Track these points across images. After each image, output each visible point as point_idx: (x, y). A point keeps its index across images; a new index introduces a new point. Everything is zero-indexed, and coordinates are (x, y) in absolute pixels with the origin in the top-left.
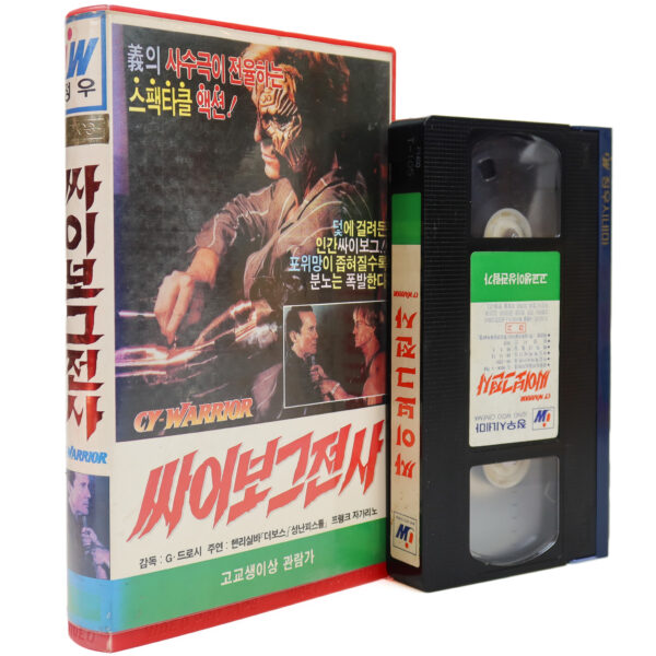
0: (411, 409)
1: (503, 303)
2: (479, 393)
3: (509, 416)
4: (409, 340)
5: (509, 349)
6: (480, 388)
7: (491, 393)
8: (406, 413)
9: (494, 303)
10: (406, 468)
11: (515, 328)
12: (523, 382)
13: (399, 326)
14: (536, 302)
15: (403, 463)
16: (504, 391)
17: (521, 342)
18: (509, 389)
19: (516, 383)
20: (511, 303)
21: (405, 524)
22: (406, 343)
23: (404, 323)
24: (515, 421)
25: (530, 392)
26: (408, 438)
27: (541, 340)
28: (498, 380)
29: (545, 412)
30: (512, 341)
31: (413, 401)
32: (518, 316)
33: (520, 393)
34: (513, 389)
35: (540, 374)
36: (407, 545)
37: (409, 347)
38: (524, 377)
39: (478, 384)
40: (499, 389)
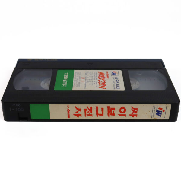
0: (112, 109)
1: (74, 83)
2: (105, 88)
3: (114, 81)
4: (86, 110)
5: (90, 81)
6: (103, 88)
7: (106, 86)
8: (113, 111)
9: (73, 85)
10: (134, 111)
11: (83, 80)
12: (102, 78)
13: (80, 115)
14: (74, 75)
15: (132, 113)
16: (105, 82)
17: (87, 79)
18: (104, 81)
19: (102, 79)
20: (74, 81)
21: (156, 112)
22: (87, 111)
23: (79, 113)
24: (116, 80)
25: (106, 76)
26: (122, 110)
27: (87, 74)
28: (101, 84)
29: (112, 73)
30: (87, 81)
31: (108, 108)
32: (79, 79)
33: (106, 79)
34: (104, 80)
35: (99, 74)
36: (164, 111)
37: (88, 110)
38: (100, 78)
39: (102, 89)
40: (104, 84)
